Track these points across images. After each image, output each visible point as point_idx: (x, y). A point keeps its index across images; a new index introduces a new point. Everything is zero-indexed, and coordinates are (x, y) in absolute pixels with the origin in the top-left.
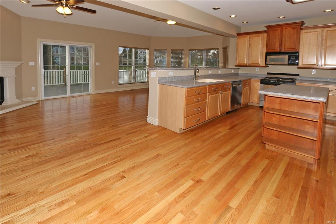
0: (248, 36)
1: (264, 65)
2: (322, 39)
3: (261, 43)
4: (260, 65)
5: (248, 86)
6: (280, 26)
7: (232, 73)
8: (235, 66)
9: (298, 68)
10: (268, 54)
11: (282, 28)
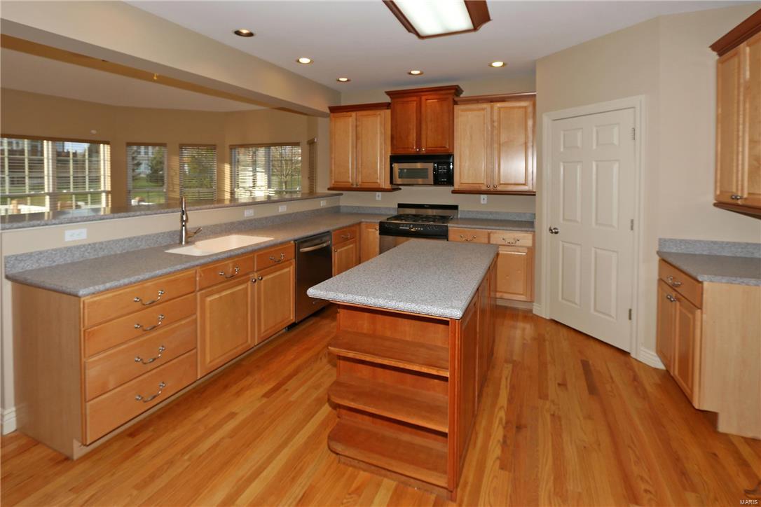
0: (354, 114)
1: (388, 186)
2: (493, 127)
3: (381, 133)
4: (381, 187)
5: (351, 243)
6: (415, 94)
7: (322, 209)
8: (329, 189)
9: (454, 192)
10: (395, 159)
11: (421, 99)
